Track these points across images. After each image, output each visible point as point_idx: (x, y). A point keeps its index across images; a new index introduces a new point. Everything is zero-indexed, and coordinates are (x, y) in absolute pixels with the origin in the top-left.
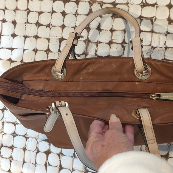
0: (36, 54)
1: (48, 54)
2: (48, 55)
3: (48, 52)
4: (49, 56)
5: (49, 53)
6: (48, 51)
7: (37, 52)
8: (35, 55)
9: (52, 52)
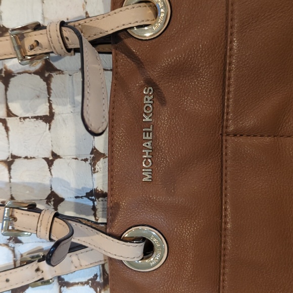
0: (9, 89)
1: (48, 80)
2: (48, 85)
3: (46, 75)
4: (52, 86)
5: (50, 76)
6: (48, 71)
7: (12, 80)
8: (6, 90)
9: (60, 72)
